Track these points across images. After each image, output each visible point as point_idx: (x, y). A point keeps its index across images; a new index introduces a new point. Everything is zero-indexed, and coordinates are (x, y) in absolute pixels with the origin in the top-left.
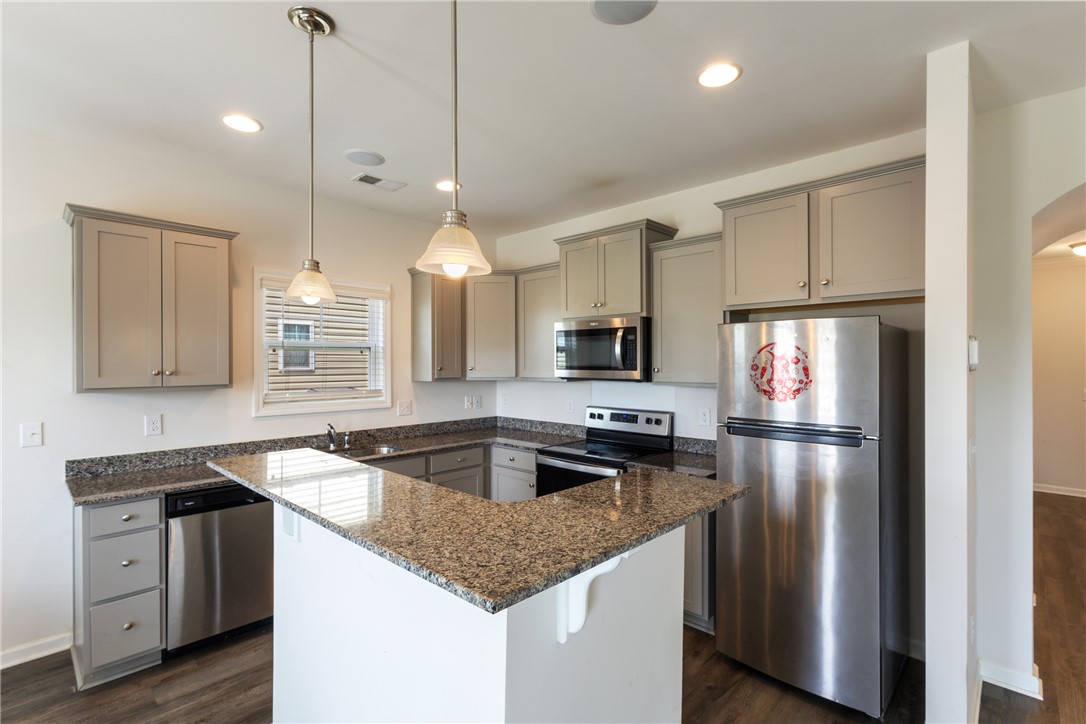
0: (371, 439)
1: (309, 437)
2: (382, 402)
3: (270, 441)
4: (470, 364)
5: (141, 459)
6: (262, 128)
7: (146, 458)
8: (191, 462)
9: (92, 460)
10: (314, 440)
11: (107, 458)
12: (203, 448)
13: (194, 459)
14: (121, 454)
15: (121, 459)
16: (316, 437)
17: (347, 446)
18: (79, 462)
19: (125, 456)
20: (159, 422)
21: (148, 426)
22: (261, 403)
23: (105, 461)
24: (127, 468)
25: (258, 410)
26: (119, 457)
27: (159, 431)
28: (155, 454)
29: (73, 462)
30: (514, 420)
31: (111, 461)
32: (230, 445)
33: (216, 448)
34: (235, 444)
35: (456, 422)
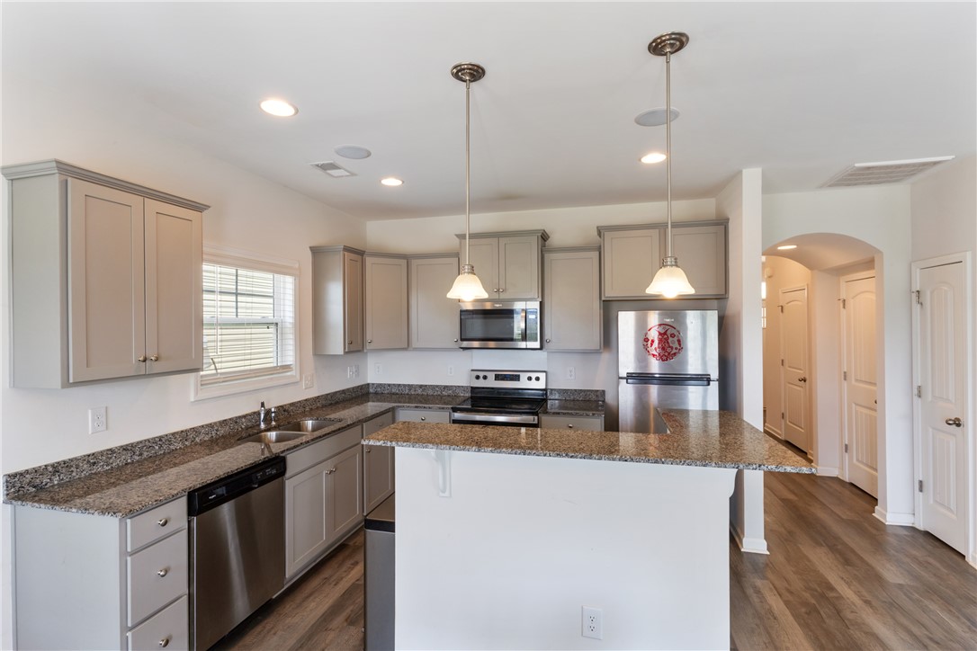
0: (286, 413)
1: (240, 417)
2: (292, 376)
3: (207, 425)
4: (369, 337)
5: (88, 462)
6: (297, 111)
7: (92, 459)
8: (137, 458)
9: (36, 470)
10: (243, 420)
11: (53, 466)
12: (149, 440)
13: (141, 454)
14: (66, 457)
15: (67, 464)
16: (244, 416)
17: (274, 423)
18: (21, 474)
19: (71, 460)
20: (105, 417)
21: (93, 421)
22: (199, 385)
23: (50, 469)
24: (74, 474)
25: (196, 393)
26: (65, 462)
27: (104, 426)
28: (102, 453)
29: (15, 475)
30: (389, 385)
31: (56, 468)
32: (173, 434)
33: (160, 438)
34: (177, 433)
35: (343, 392)
